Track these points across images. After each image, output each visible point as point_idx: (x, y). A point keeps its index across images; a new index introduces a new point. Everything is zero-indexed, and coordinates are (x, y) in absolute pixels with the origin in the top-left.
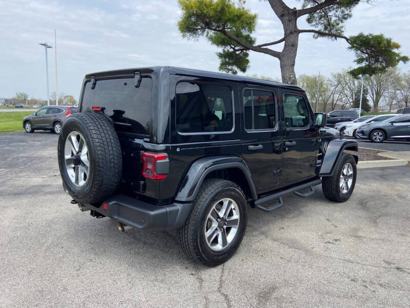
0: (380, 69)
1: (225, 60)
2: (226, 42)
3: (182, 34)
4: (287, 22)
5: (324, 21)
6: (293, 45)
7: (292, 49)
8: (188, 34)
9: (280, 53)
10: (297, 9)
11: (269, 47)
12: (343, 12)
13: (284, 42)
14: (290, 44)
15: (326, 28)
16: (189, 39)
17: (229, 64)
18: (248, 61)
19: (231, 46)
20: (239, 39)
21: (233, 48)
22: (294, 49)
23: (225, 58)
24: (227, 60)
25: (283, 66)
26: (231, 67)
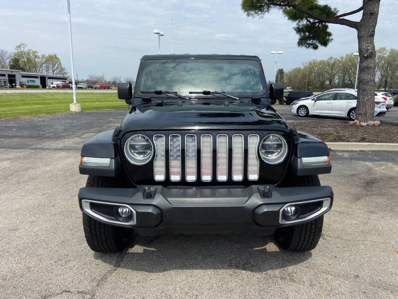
1: (305, 35)
2: (298, 16)
3: (246, 13)
6: (372, 14)
7: (370, 18)
8: (252, 12)
9: (357, 22)
11: (346, 18)
13: (362, 12)
14: (369, 13)
16: (254, 17)
17: (309, 38)
18: (330, 34)
19: (307, 20)
20: (313, 11)
21: (310, 22)
22: (373, 17)
23: (304, 32)
24: (307, 34)
25: (359, 38)
26: (311, 41)
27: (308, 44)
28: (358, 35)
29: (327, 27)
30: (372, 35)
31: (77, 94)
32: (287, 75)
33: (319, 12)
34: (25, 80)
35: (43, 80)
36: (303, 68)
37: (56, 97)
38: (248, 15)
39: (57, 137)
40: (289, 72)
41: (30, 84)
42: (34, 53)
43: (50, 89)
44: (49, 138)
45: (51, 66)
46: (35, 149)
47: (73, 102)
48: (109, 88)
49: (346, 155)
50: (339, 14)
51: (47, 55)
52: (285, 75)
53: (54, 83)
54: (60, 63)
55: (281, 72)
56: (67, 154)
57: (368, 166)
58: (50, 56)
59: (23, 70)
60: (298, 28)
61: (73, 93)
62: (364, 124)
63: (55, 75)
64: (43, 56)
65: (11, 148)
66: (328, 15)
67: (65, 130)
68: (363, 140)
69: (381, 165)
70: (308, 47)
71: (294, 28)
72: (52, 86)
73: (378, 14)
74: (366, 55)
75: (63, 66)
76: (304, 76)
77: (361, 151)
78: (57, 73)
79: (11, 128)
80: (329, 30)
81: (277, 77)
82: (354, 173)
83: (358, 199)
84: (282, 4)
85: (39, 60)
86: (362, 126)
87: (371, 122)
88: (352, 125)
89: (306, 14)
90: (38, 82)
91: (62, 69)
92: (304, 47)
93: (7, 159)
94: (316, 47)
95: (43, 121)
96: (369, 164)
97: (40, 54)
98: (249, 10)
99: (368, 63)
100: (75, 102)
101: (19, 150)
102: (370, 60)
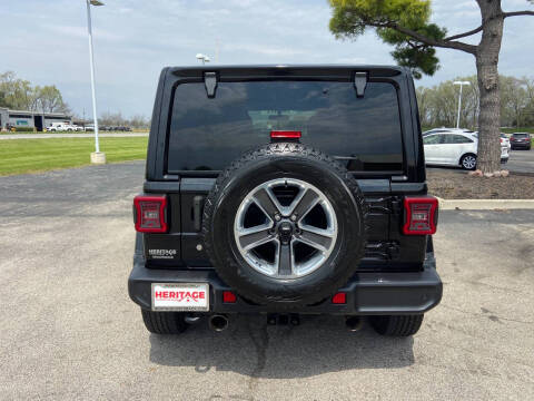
1: (404, 61)
2: (398, 38)
3: (334, 35)
4: (485, 4)
6: (494, 36)
7: (492, 41)
8: (343, 34)
9: (475, 46)
11: (460, 40)
13: (481, 33)
14: (491, 34)
16: (344, 41)
17: (409, 65)
18: (436, 60)
19: (409, 42)
20: (418, 32)
21: (411, 45)
22: (496, 40)
23: (403, 58)
24: (407, 60)
25: (479, 66)
26: (413, 68)
28: (477, 63)
29: (433, 52)
30: (496, 63)
31: (100, 139)
33: (425, 32)
34: (13, 121)
35: (38, 121)
37: (64, 144)
38: (337, 37)
39: (94, 199)
41: (21, 125)
42: (25, 83)
43: (48, 132)
44: (85, 200)
45: (47, 101)
46: (75, 216)
47: (95, 150)
48: (128, 130)
49: (481, 216)
50: (449, 35)
51: (42, 87)
53: (54, 124)
54: (61, 98)
56: (121, 222)
57: (513, 230)
58: (47, 88)
59: (11, 107)
60: (396, 53)
61: (94, 138)
62: (489, 175)
63: (53, 114)
64: (37, 88)
65: (41, 215)
66: (436, 36)
67: (100, 190)
68: (495, 196)
69: (529, 228)
71: (391, 53)
72: (51, 128)
74: (488, 87)
75: (65, 102)
77: (496, 210)
78: (56, 111)
79: (25, 188)
80: (436, 55)
82: (501, 239)
83: (519, 272)
84: (381, 23)
85: (33, 94)
86: (487, 178)
87: (497, 173)
88: (473, 177)
89: (409, 35)
90: (31, 123)
91: (63, 105)
93: (46, 231)
94: (419, 77)
95: (64, 177)
96: (515, 227)
97: (33, 85)
98: (339, 31)
99: (491, 97)
100: (98, 151)
101: (55, 218)
102: (493, 94)
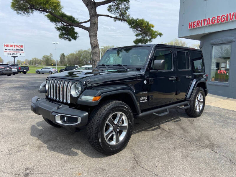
0: (149, 40)
3: (16, 12)
4: (90, 9)
5: (118, 11)
6: (95, 24)
9: (88, 28)
10: (95, 2)
12: (125, 5)
13: (90, 22)
14: (93, 23)
15: (120, 15)
17: (65, 34)
18: (77, 33)
19: (61, 23)
20: (63, 18)
21: (63, 24)
22: (95, 26)
23: (62, 31)
24: (64, 32)
25: (90, 36)
26: (67, 36)
27: (65, 38)
28: (89, 35)
29: (74, 29)
30: (96, 36)
32: (66, 57)
33: (68, 19)
36: (75, 54)
40: (68, 56)
52: (65, 57)
55: (63, 55)
70: (66, 40)
71: (55, 27)
73: (98, 24)
74: (94, 46)
76: (76, 58)
80: (75, 31)
81: (61, 58)
84: (41, 9)
92: (63, 39)
94: (70, 40)
98: (18, 10)
99: (95, 50)
102: (96, 49)
